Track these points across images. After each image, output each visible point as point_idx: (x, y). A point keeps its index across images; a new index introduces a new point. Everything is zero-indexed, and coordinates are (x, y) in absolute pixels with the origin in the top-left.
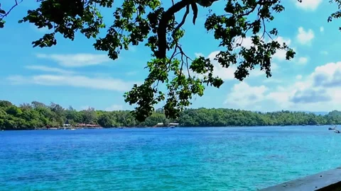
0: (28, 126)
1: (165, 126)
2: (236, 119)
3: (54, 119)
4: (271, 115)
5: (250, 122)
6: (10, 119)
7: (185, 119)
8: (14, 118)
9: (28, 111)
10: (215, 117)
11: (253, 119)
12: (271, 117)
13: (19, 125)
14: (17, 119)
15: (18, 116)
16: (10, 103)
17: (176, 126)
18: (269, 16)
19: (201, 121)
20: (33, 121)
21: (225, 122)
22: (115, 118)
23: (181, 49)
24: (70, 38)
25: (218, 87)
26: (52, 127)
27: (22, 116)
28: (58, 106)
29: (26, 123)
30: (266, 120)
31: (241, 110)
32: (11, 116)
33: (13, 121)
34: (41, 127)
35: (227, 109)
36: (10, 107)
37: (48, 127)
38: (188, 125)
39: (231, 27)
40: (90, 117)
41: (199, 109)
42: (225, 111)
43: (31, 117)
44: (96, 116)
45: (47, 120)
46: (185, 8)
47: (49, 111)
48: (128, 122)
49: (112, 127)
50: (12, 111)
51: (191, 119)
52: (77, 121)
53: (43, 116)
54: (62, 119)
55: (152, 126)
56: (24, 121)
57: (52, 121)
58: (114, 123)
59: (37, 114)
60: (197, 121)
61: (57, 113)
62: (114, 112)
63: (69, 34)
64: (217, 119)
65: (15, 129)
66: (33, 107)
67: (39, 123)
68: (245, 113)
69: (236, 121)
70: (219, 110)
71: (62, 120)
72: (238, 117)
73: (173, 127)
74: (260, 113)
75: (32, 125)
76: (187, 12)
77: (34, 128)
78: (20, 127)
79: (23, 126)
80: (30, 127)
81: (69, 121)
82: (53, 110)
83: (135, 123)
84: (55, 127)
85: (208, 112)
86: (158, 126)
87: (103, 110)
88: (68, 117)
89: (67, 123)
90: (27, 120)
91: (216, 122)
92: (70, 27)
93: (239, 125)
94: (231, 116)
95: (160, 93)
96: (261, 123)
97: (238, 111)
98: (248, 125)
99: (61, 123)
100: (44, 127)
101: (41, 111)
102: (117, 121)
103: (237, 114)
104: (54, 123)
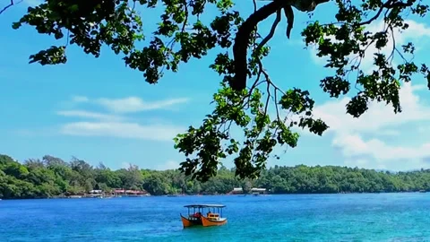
0: (37, 193)
1: (245, 192)
2: (353, 182)
3: (76, 182)
4: (405, 176)
5: (373, 186)
6: (10, 182)
7: (274, 182)
8: (17, 181)
9: (37, 171)
10: (321, 178)
11: (377, 182)
12: (405, 179)
13: (24, 191)
14: (21, 182)
15: (23, 178)
16: (10, 159)
17: (262, 193)
18: (400, 25)
19: (299, 185)
20: (45, 186)
21: (335, 187)
22: (170, 180)
23: (267, 76)
24: (94, 53)
25: (320, 134)
26: (73, 194)
27: (29, 178)
28: (82, 162)
29: (34, 189)
30: (397, 183)
31: (360, 168)
32: (12, 178)
33: (14, 186)
34: (58, 194)
35: (339, 167)
36: (10, 164)
37: (67, 195)
38: (280, 191)
39: (343, 41)
40: (132, 180)
41: (296, 167)
42: (335, 169)
43: (43, 180)
44: (141, 178)
45: (66, 183)
46: (275, 14)
47: (70, 170)
48: (190, 187)
49: (165, 194)
50: (13, 171)
51: (285, 182)
52: (112, 186)
53: (59, 177)
54: (89, 182)
55: (225, 192)
56: (31, 185)
57: (73, 185)
58: (168, 188)
59: (51, 175)
60: (293, 184)
61: (81, 172)
62: (168, 172)
63: (93, 48)
64: (324, 183)
65: (18, 198)
66: (45, 164)
67: (54, 189)
68: (365, 173)
69: (352, 185)
70: (327, 168)
71: (90, 184)
72: (355, 179)
73: (256, 194)
74: (388, 172)
75: (43, 191)
76: (278, 19)
77: (46, 197)
78: (26, 195)
79: (30, 193)
80: (41, 195)
81: (100, 185)
82: (76, 169)
83: (199, 188)
84: (78, 194)
85: (310, 172)
86: (235, 193)
87: (152, 169)
88: (98, 180)
89: (97, 188)
90: (36, 183)
91: (322, 187)
92: (94, 37)
93: (357, 190)
94: (344, 178)
95: (232, 141)
96: (389, 188)
97: (355, 170)
98: (369, 191)
99: (87, 188)
100: (62, 195)
101: (56, 170)
102: (173, 185)
103: (354, 174)
104: (77, 189)
